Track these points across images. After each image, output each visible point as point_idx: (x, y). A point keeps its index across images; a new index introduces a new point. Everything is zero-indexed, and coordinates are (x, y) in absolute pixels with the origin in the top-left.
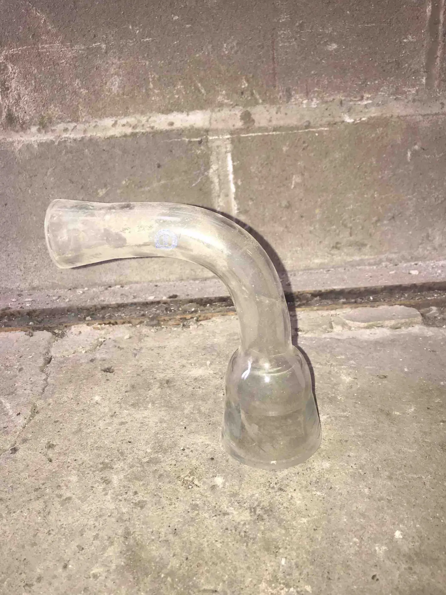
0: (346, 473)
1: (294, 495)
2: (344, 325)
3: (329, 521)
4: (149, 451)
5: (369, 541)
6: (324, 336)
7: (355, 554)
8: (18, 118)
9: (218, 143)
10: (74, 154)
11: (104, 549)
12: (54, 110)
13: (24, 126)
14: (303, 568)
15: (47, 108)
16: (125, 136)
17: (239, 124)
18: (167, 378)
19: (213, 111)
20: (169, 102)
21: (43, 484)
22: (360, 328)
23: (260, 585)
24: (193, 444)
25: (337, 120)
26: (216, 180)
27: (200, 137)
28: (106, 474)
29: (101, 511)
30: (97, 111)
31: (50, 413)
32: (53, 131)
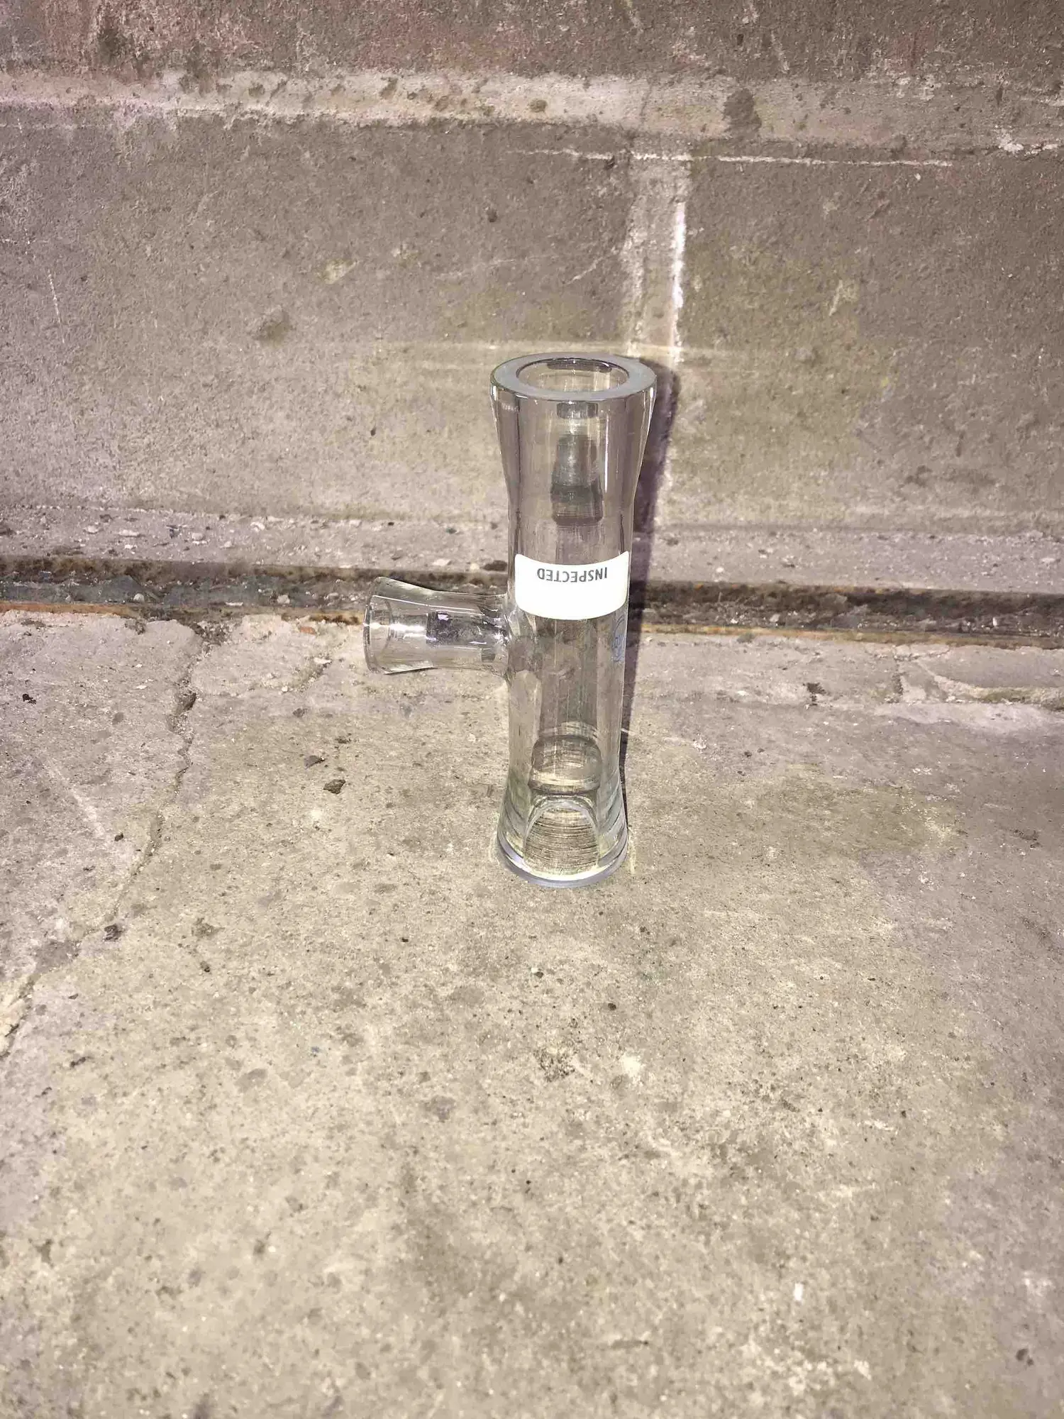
0: (945, 1080)
1: (820, 1122)
2: (930, 686)
3: (908, 1199)
4: (453, 968)
5: (1006, 1262)
6: (879, 711)
7: (975, 1293)
8: (132, 42)
9: (656, 172)
10: (273, 161)
11: (354, 1214)
12: (230, 31)
13: (145, 66)
14: (847, 1313)
15: (211, 23)
16: (414, 126)
17: (719, 127)
18: (488, 781)
19: (653, 81)
20: (542, 42)
21: (193, 1029)
22: (969, 698)
23: (744, 1348)
24: (561, 962)
25: (980, 141)
26: (637, 272)
27: (609, 150)
28: (349, 1018)
29: (340, 1115)
30: (345, 47)
31: (198, 843)
32: (222, 89)
